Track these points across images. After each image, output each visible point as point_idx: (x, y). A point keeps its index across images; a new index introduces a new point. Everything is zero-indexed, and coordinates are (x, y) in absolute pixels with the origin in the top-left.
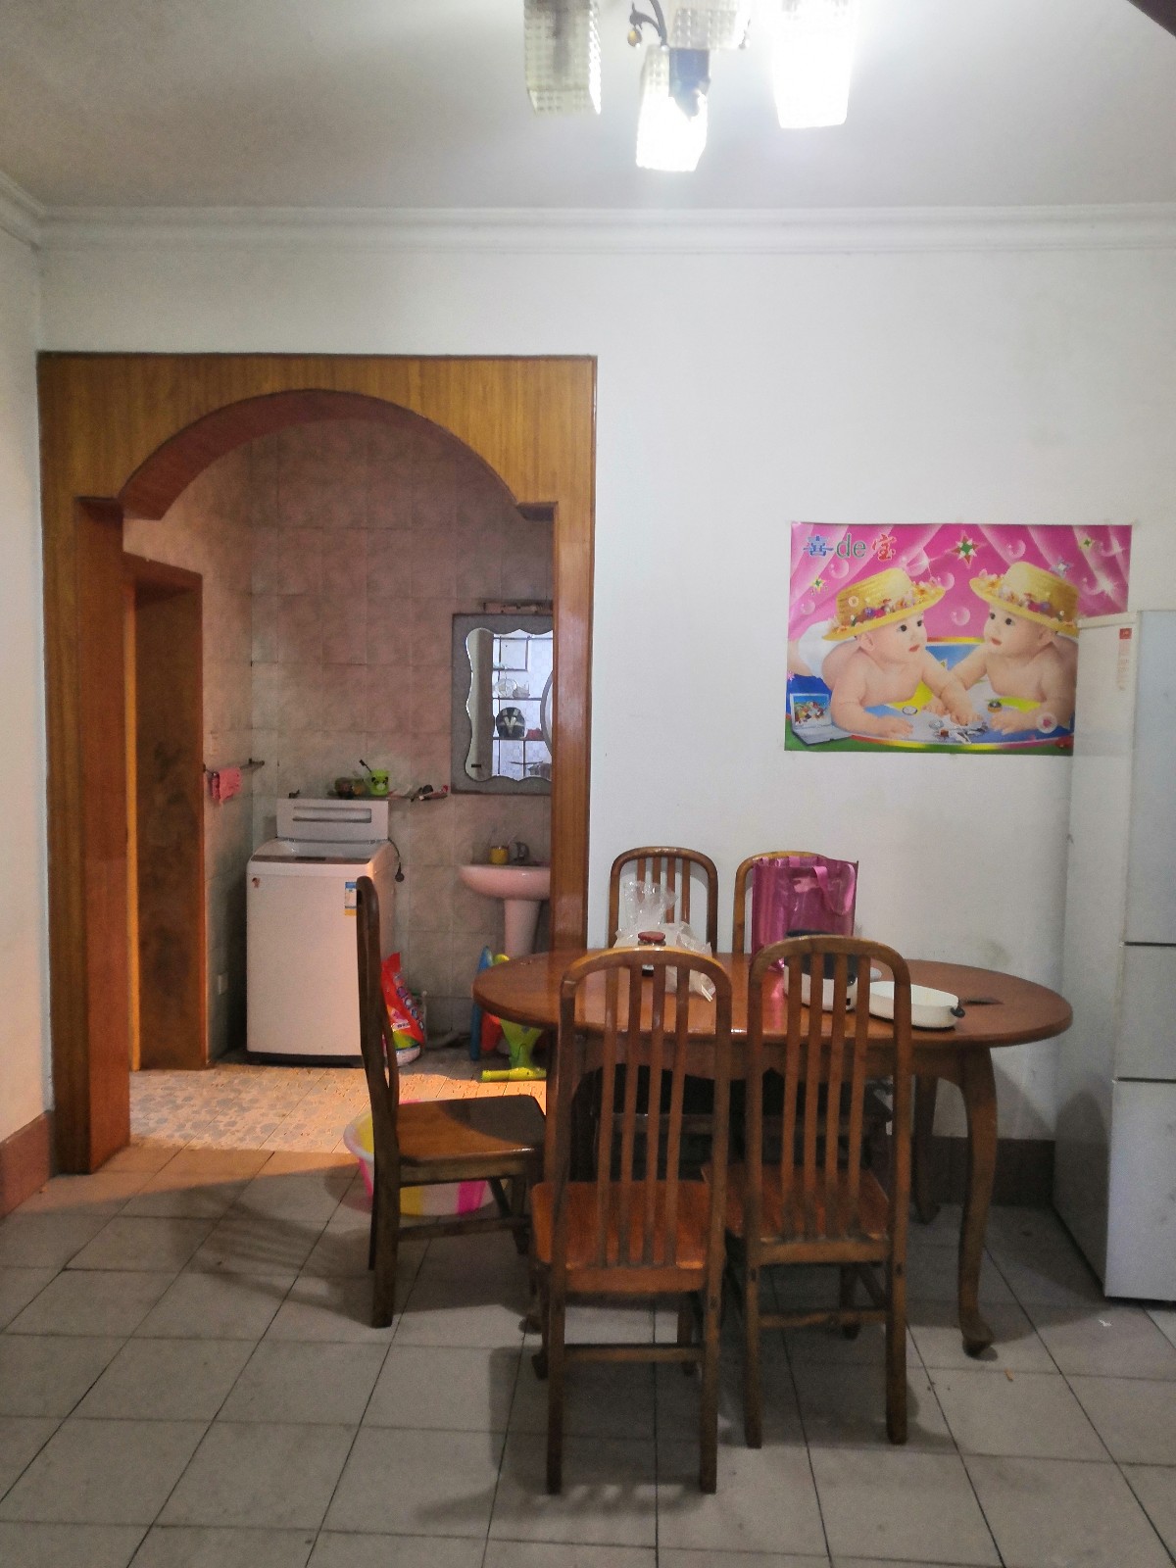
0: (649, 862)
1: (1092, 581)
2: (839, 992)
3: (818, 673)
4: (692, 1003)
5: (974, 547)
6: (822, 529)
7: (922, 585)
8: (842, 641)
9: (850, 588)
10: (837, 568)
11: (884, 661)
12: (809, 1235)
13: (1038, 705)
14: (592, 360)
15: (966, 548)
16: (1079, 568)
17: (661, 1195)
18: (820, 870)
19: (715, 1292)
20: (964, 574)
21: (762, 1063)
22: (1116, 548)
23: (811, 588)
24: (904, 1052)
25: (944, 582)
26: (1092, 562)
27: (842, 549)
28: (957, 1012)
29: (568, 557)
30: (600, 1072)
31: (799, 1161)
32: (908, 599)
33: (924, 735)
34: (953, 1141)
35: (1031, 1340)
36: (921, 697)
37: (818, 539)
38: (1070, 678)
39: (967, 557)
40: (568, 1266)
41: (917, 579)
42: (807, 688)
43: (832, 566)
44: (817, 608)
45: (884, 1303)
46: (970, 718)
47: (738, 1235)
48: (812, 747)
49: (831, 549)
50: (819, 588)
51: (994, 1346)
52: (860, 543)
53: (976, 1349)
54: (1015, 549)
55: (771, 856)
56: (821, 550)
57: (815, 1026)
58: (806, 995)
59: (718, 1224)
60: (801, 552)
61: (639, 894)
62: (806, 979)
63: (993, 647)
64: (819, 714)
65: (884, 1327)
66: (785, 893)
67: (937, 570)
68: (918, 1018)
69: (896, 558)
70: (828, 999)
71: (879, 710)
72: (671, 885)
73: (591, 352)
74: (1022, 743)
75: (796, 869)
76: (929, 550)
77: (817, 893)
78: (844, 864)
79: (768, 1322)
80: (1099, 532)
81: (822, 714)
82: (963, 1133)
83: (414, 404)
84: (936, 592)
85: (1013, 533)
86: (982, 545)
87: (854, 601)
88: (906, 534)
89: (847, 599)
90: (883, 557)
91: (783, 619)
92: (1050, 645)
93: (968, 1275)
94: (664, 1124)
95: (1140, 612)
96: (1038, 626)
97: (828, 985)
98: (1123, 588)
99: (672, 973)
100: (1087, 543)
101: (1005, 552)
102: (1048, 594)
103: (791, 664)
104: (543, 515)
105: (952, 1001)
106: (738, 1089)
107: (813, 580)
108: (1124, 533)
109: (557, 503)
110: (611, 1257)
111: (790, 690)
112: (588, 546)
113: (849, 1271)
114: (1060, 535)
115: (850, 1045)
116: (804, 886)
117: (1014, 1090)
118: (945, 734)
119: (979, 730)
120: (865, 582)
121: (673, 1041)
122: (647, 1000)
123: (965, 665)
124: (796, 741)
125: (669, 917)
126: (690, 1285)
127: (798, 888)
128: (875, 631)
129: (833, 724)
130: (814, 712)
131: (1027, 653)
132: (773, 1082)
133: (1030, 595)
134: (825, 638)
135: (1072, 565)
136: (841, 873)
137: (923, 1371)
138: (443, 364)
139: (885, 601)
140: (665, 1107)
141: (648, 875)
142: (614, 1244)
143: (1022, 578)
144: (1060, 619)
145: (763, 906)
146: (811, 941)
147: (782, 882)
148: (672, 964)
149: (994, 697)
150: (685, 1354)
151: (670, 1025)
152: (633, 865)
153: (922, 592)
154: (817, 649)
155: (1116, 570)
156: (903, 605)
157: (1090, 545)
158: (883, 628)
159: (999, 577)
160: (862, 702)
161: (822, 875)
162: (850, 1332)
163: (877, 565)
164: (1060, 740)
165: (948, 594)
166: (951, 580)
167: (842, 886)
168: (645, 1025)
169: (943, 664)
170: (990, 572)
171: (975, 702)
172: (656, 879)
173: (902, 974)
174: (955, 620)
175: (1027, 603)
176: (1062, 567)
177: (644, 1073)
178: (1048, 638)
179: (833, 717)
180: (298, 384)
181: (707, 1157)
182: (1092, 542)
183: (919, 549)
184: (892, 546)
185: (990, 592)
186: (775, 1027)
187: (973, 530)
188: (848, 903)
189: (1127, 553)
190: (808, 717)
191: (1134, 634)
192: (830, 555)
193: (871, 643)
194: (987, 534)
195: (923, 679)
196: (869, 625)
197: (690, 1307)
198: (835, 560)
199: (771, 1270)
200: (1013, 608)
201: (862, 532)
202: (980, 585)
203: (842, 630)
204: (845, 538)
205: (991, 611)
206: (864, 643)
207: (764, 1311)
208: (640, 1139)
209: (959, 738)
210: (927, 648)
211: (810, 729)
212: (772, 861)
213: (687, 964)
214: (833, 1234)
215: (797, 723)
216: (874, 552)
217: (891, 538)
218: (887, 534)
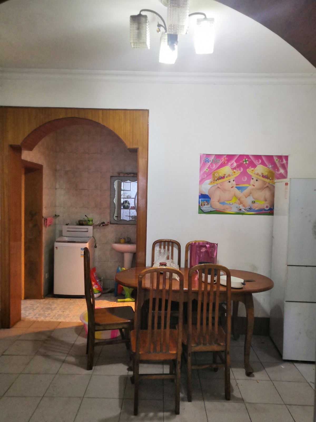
0: (163, 243)
1: (278, 170)
2: (212, 278)
3: (207, 194)
4: (173, 281)
5: (248, 161)
6: (208, 156)
7: (234, 170)
8: (213, 185)
9: (216, 171)
10: (212, 166)
11: (224, 190)
12: (204, 344)
13: (264, 202)
14: (148, 111)
15: (246, 161)
16: (275, 167)
17: (165, 334)
18: (208, 246)
19: (179, 360)
20: (245, 168)
21: (192, 297)
22: (284, 161)
23: (205, 171)
24: (229, 295)
25: (240, 170)
26: (278, 165)
27: (213, 161)
28: (243, 284)
29: (141, 162)
30: (149, 300)
31: (202, 324)
32: (231, 174)
33: (235, 210)
34: (243, 318)
35: (263, 371)
36: (234, 200)
37: (207, 158)
38: (273, 196)
39: (246, 163)
40: (140, 353)
41: (233, 169)
42: (204, 197)
43: (211, 165)
44: (207, 176)
45: (224, 362)
46: (247, 206)
47: (186, 344)
48: (205, 213)
50: (207, 171)
51: (253, 373)
52: (218, 159)
53: (249, 374)
54: (258, 161)
55: (195, 242)
56: (208, 161)
57: (206, 287)
58: (203, 279)
59: (180, 341)
60: (203, 162)
61: (160, 252)
62: (203, 275)
63: (253, 187)
64: (207, 204)
65: (224, 368)
66: (198, 252)
67: (238, 167)
68: (233, 285)
69: (227, 163)
70: (209, 280)
71: (223, 203)
72: (168, 249)
73: (148, 109)
74: (261, 212)
75: (201, 245)
76: (236, 161)
77: (207, 252)
78: (214, 244)
79: (194, 367)
80: (280, 157)
81: (208, 204)
82: (245, 316)
83: (101, 121)
84: (238, 172)
85: (258, 157)
86: (250, 160)
87: (216, 175)
88: (230, 157)
89: (215, 174)
90: (224, 163)
91: (198, 179)
92: (268, 187)
93: (247, 354)
94: (166, 314)
95: (290, 179)
96: (264, 181)
97: (209, 277)
98: (286, 172)
99: (168, 274)
100: (277, 160)
101: (256, 162)
102: (267, 173)
103: (200, 191)
104: (135, 151)
105: (242, 281)
106: (185, 304)
107: (206, 169)
108: (286, 157)
109: (138, 148)
110: (152, 351)
111: (200, 198)
112: (146, 160)
113: (215, 354)
114: (270, 158)
115: (215, 293)
116: (203, 250)
117: (259, 304)
118: (240, 210)
119: (249, 209)
120: (219, 170)
121: (168, 292)
122: (161, 281)
123: (246, 191)
124: (201, 211)
125: (168, 258)
126: (173, 358)
127: (202, 250)
128: (222, 182)
129: (211, 207)
130: (206, 204)
131: (262, 189)
132: (195, 302)
133: (262, 173)
134: (209, 184)
135: (273, 166)
136: (213, 246)
137: (235, 380)
138: (108, 111)
139: (225, 175)
140: (166, 309)
141: (162, 247)
142: (152, 347)
143: (260, 169)
144: (270, 180)
145: (192, 257)
146: (205, 265)
147: (198, 249)
148: (168, 272)
149: (253, 200)
150: (171, 376)
151: (167, 287)
152: (158, 244)
153: (234, 172)
154: (207, 187)
155: (285, 167)
156: (229, 176)
157: (278, 161)
158: (224, 181)
159: (254, 169)
160: (218, 201)
161: (208, 247)
162: (216, 370)
163: (222, 165)
164: (270, 211)
165: (241, 173)
166: (242, 169)
167: (213, 250)
168: (161, 287)
169: (240, 191)
170: (252, 167)
171: (248, 201)
172: (164, 248)
173: (229, 274)
174: (243, 180)
175: (261, 176)
176: (270, 166)
177: (160, 300)
178: (267, 185)
179: (211, 205)
180: (69, 115)
181: (177, 323)
182: (278, 160)
183: (233, 161)
184: (227, 160)
185: (252, 173)
186: (195, 288)
187: (247, 156)
188: (215, 254)
189: (287, 163)
190: (204, 205)
191: (289, 184)
192: (210, 162)
193: (221, 186)
194: (251, 158)
195: (235, 195)
196: (220, 181)
197: (173, 363)
198: (211, 164)
199: (195, 353)
200: (258, 177)
201: (219, 156)
202: (249, 171)
203: (214, 182)
204: (214, 158)
205: (252, 177)
206: (219, 186)
207: (192, 365)
208: (159, 318)
209: (244, 211)
210: (236, 187)
211: (205, 208)
212: (195, 243)
213: (172, 271)
214: (211, 344)
215: (202, 207)
216: (221, 162)
217: (226, 158)
218: (225, 157)
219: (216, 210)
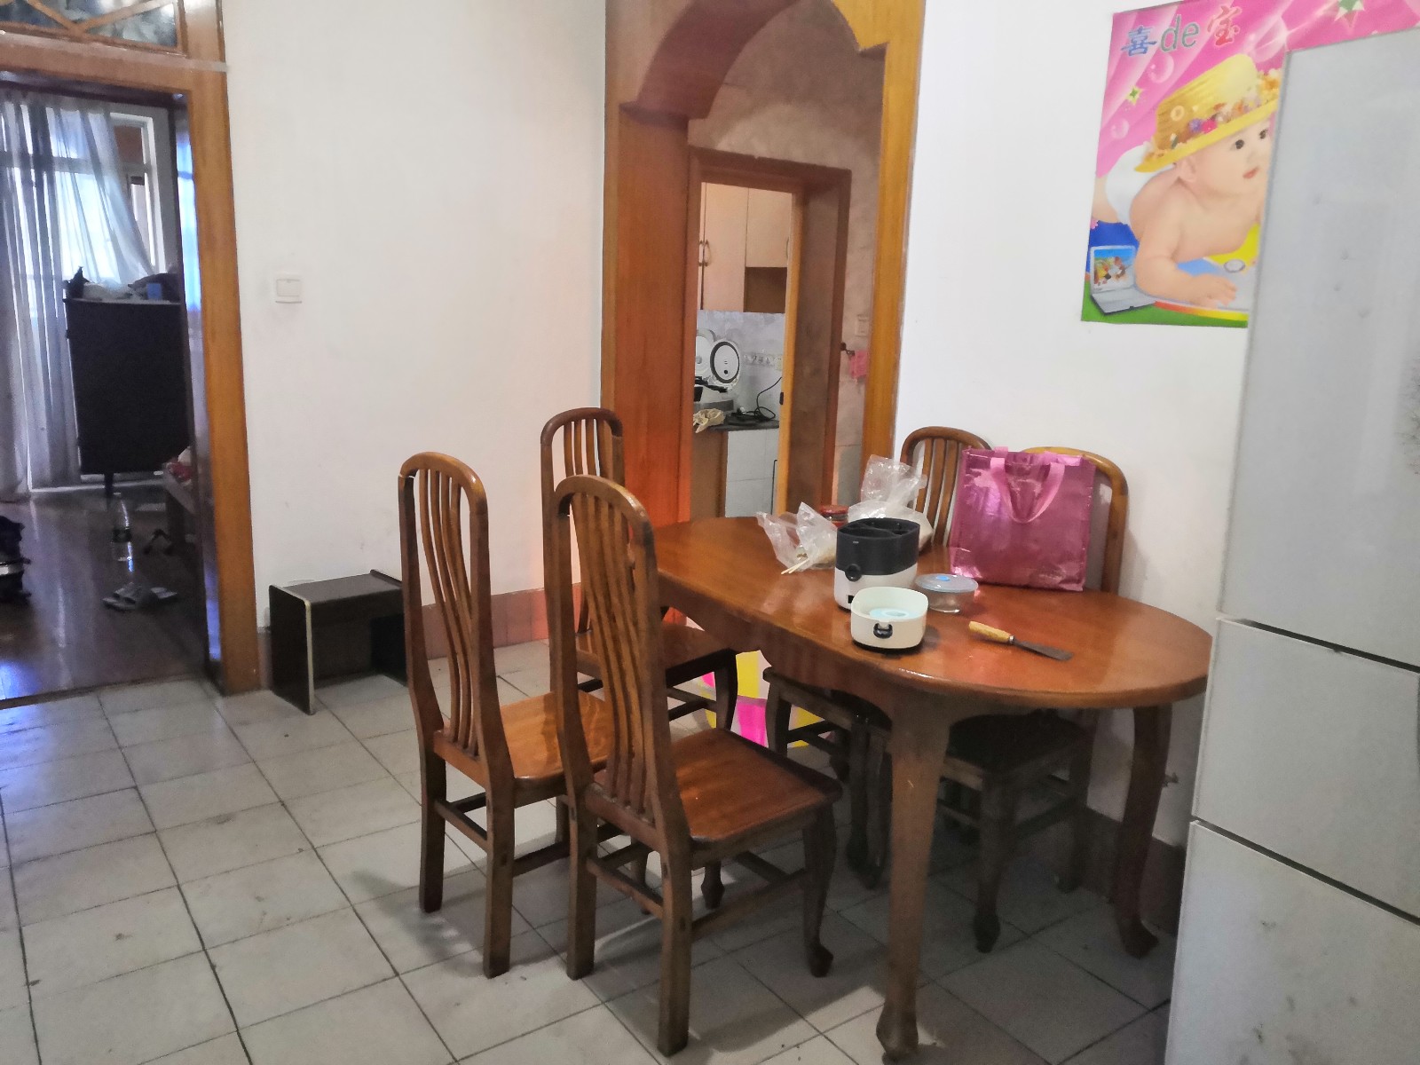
3: (1124, 219)
6: (1146, 16)
7: (1273, 73)
8: (1157, 172)
9: (1175, 95)
10: (1160, 68)
11: (1207, 194)
15: (1349, 3)
18: (996, 462)
23: (1126, 102)
27: (1167, 38)
29: (894, 102)
32: (1250, 99)
37: (1140, 31)
39: (1349, 16)
42: (1110, 238)
43: (1153, 67)
44: (1131, 130)
48: (1112, 317)
49: (1154, 43)
50: (1133, 100)
52: (1190, 26)
56: (1142, 46)
60: (1119, 54)
64: (1120, 272)
66: (965, 485)
67: (1301, 45)
69: (1239, 39)
76: (1290, 16)
81: (1123, 273)
89: (1167, 112)
90: (1222, 40)
103: (1095, 208)
107: (1129, 92)
109: (888, 42)
111: (1092, 242)
116: (985, 479)
120: (1194, 83)
124: (1095, 309)
128: (1200, 154)
129: (1135, 286)
134: (1136, 168)
139: (1218, 107)
153: (1271, 84)
154: (1126, 186)
156: (1242, 109)
158: (1210, 147)
160: (1174, 257)
161: (999, 471)
163: (1210, 56)
167: (1035, 489)
179: (1135, 277)
183: (1274, 18)
184: (1237, 20)
192: (1152, 50)
193: (1192, 172)
196: (1194, 145)
203: (1161, 156)
204: (1172, 24)
206: (1184, 173)
215: (1096, 286)
216: (1207, 36)
217: (1234, 9)
218: (1228, 5)
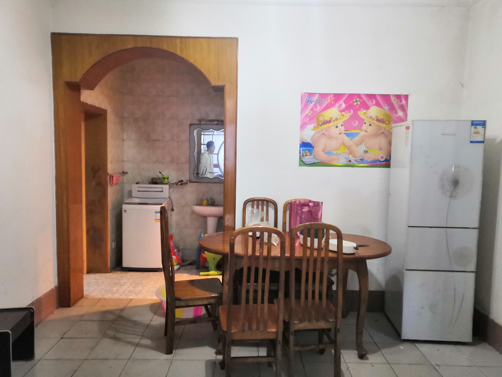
0: (256, 202)
1: (396, 112)
2: (319, 243)
3: (309, 141)
4: (272, 246)
5: (359, 101)
6: (311, 95)
7: (343, 113)
9: (320, 114)
10: (316, 107)
11: (330, 137)
12: (310, 321)
13: (379, 152)
14: (237, 39)
15: (357, 101)
16: (392, 108)
17: (262, 309)
18: (311, 204)
19: (280, 338)
20: (356, 110)
21: (294, 265)
22: (404, 102)
23: (307, 114)
24: (340, 261)
25: (350, 112)
26: (396, 106)
27: (317, 101)
28: (356, 248)
29: (229, 104)
30: (242, 269)
31: (306, 297)
32: (338, 117)
33: (343, 161)
34: (353, 292)
35: (380, 352)
36: (342, 149)
37: (310, 98)
38: (390, 144)
39: (357, 104)
40: (232, 331)
41: (341, 111)
42: (305, 145)
43: (314, 107)
44: (309, 120)
45: (333, 342)
46: (358, 156)
47: (287, 321)
48: (308, 165)
49: (314, 101)
50: (310, 114)
51: (367, 356)
52: (323, 99)
53: (362, 356)
54: (372, 102)
55: (295, 200)
56: (310, 102)
57: (312, 253)
58: (309, 244)
59: (281, 318)
60: (304, 102)
61: (252, 212)
62: (309, 239)
63: (365, 133)
65: (333, 351)
66: (300, 212)
67: (348, 108)
68: (345, 251)
69: (334, 104)
70: (316, 246)
71: (329, 153)
72: (263, 210)
73: (237, 37)
74: (374, 164)
75: (305, 204)
76: (345, 102)
77: (310, 212)
78: (318, 203)
79: (297, 349)
80: (398, 97)
81: (311, 154)
82: (357, 288)
83: (178, 53)
84: (347, 116)
85: (371, 97)
86: (362, 100)
87: (321, 118)
88: (338, 97)
89: (319, 117)
90: (330, 104)
91: (299, 124)
92: (383, 133)
93: (359, 333)
94: (263, 287)
95: (413, 121)
96: (380, 126)
97: (316, 240)
98: (406, 115)
99: (266, 234)
100: (395, 100)
101: (369, 103)
102: (382, 116)
103: (301, 139)
104: (220, 90)
105: (355, 245)
106: (287, 274)
107: (308, 111)
108: (406, 97)
109: (225, 85)
110: (246, 328)
111: (301, 147)
112: (235, 99)
113: (322, 332)
114: (386, 97)
115: (323, 260)
116: (306, 209)
117: (372, 275)
118: (350, 161)
119: (361, 160)
120: (325, 112)
121: (266, 259)
122: (258, 246)
123: (357, 139)
124: (303, 163)
125: (262, 220)
126: (272, 337)
127: (304, 210)
128: (328, 128)
129: (314, 158)
130: (309, 154)
131: (375, 135)
132: (298, 272)
133: (377, 117)
134: (312, 130)
135: (390, 107)
136: (317, 205)
137: (345, 364)
138: (188, 40)
139: (331, 118)
140: (264, 281)
141: (255, 207)
142: (247, 324)
143: (374, 111)
144: (386, 124)
145: (292, 217)
146: (311, 224)
147: (299, 208)
148: (266, 232)
149: (365, 149)
150: (270, 359)
151: (265, 253)
152: (250, 203)
153: (343, 115)
154: (309, 134)
155: (404, 109)
156: (336, 119)
157: (396, 101)
158: (330, 127)
159: (367, 111)
160: (324, 151)
161: (312, 206)
162: (322, 352)
163: (328, 107)
164: (387, 163)
165: (351, 116)
166: (352, 112)
167: (318, 210)
168: (257, 254)
169: (349, 139)
170: (364, 109)
171: (360, 150)
172: (258, 208)
173: (340, 237)
174: (353, 125)
175: (376, 119)
176: (387, 108)
177: (257, 270)
178: (382, 130)
179: (314, 156)
180: (140, 45)
181: (277, 296)
182: (396, 100)
183: (342, 102)
184: (334, 100)
185: (364, 116)
186: (298, 253)
187: (359, 96)
188: (320, 215)
189: (407, 104)
190: (306, 155)
191: (411, 128)
192: (313, 103)
193: (327, 132)
194: (363, 97)
195: (343, 143)
196: (326, 126)
197: (271, 344)
198: (315, 105)
199: (297, 332)
200: (372, 121)
201: (323, 96)
202: (361, 113)
203: (318, 127)
204: (318, 98)
205: (365, 122)
206: (324, 132)
207: (295, 345)
208: (256, 292)
209: (355, 162)
210: (344, 133)
211: (307, 159)
212: (295, 202)
213: (270, 232)
214: (317, 320)
215: (303, 157)
216: (327, 102)
217: (333, 98)
218: (331, 97)
219: (321, 162)
